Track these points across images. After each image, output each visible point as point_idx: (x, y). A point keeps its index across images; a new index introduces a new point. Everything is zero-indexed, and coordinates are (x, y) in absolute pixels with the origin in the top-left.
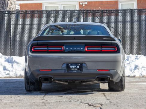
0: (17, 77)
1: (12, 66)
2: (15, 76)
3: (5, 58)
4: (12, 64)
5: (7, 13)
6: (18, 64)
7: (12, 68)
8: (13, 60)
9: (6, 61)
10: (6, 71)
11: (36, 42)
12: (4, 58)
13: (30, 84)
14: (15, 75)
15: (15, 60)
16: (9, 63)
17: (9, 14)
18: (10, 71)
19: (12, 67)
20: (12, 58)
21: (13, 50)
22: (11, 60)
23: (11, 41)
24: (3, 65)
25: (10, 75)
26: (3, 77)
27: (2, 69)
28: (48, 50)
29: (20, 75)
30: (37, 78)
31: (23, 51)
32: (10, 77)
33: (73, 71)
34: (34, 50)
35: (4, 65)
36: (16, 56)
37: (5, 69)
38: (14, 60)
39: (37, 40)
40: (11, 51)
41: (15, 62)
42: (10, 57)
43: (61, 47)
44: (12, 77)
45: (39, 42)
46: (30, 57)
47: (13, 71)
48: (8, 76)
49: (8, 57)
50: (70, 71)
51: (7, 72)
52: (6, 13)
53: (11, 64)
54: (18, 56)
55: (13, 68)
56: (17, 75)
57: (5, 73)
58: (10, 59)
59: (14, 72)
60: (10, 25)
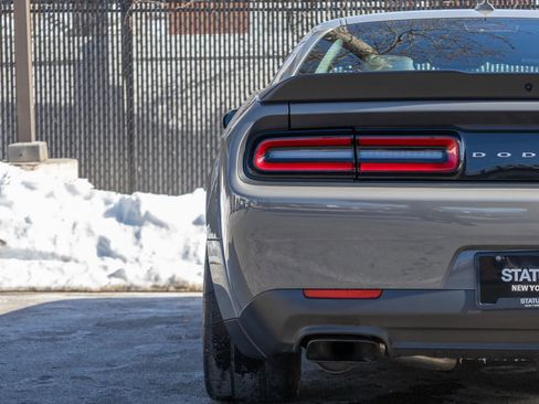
0: (156, 289)
1: (138, 235)
2: (149, 285)
3: (107, 202)
4: (137, 228)
5: (117, 11)
6: (164, 230)
7: (138, 248)
8: (139, 213)
9: (108, 214)
10: (108, 260)
11: (282, 110)
12: (102, 203)
13: (233, 363)
14: (149, 279)
15: (147, 213)
16: (122, 225)
17: (123, 16)
18: (125, 260)
19: (136, 244)
20: (137, 204)
21: (140, 169)
22: (134, 210)
23: (131, 127)
24: (99, 232)
25: (125, 278)
26: (94, 286)
27: (95, 251)
28: (357, 162)
29: (172, 280)
30: (286, 340)
31: (182, 172)
32: (128, 289)
33: (523, 301)
34: (268, 161)
35: (102, 234)
36: (153, 192)
37: (104, 250)
38: (143, 212)
39: (289, 102)
40: (132, 171)
41: (148, 218)
42: (127, 196)
43: (443, 146)
44: (137, 290)
45: (297, 110)
46: (241, 207)
47: (140, 259)
48: (116, 282)
49: (120, 196)
50: (503, 302)
51: (114, 265)
52: (112, 11)
53: (130, 229)
54: (164, 193)
55: (141, 247)
56: (157, 279)
57: (105, 268)
58: (127, 209)
59: (146, 267)
60: (131, 60)
